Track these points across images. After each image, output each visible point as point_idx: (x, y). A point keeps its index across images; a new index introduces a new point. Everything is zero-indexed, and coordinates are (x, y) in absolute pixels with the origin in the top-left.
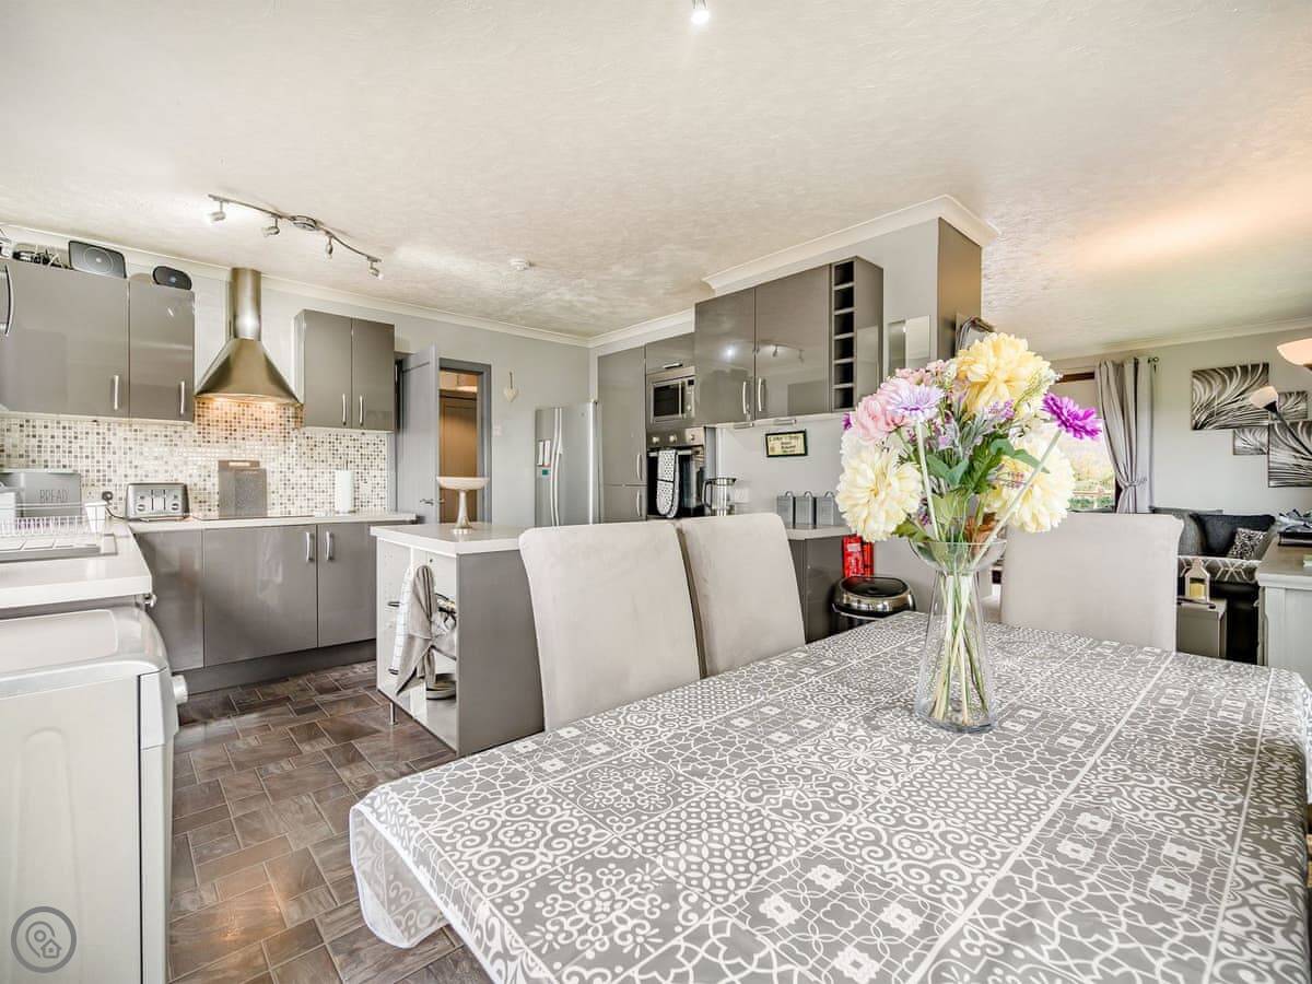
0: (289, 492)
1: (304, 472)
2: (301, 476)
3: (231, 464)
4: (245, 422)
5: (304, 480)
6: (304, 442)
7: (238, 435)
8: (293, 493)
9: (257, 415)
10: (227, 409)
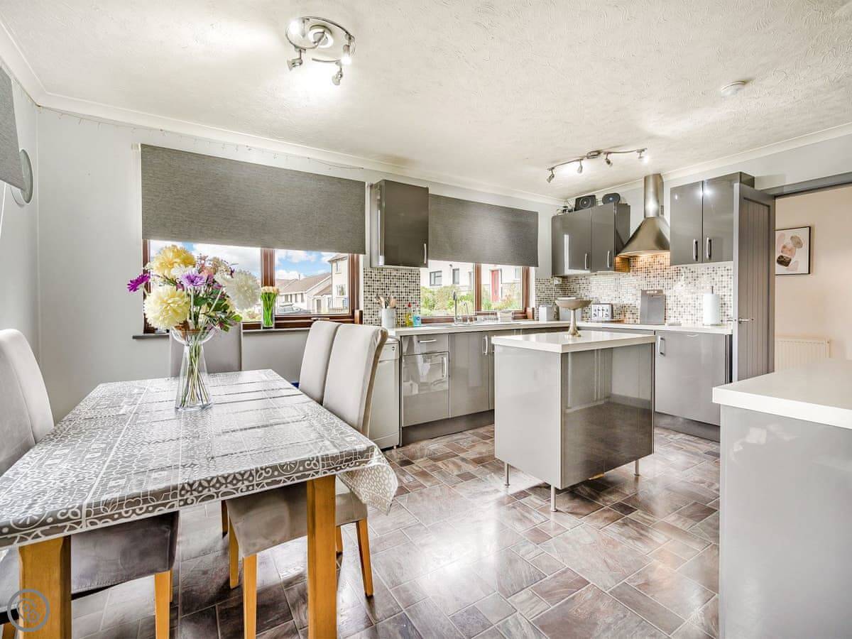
0: (680, 309)
1: (690, 296)
2: (687, 299)
3: (648, 292)
4: (655, 267)
5: (690, 301)
6: (690, 275)
7: (651, 275)
8: (682, 310)
9: (661, 261)
10: (646, 260)
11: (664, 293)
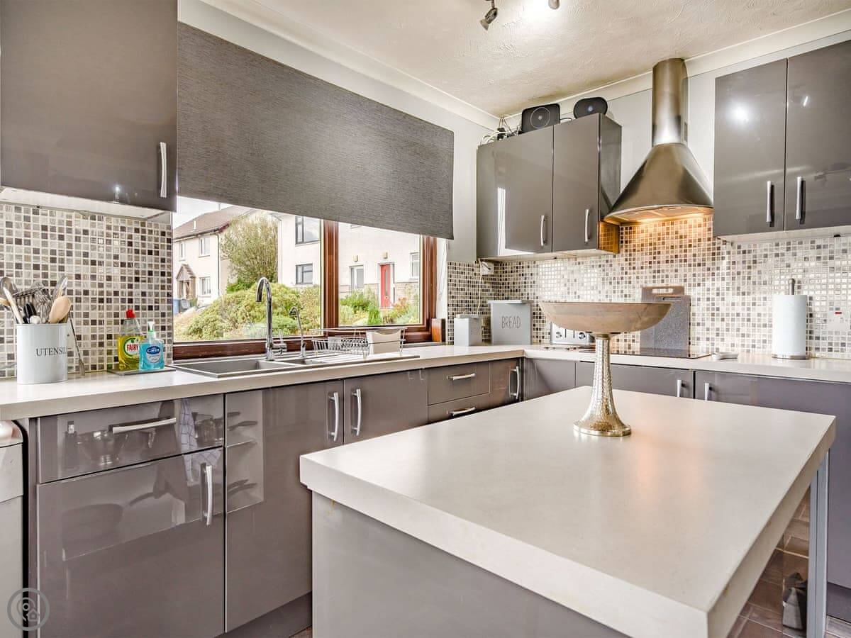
2: (734, 304)
3: (655, 291)
8: (722, 325)
11: (687, 292)
